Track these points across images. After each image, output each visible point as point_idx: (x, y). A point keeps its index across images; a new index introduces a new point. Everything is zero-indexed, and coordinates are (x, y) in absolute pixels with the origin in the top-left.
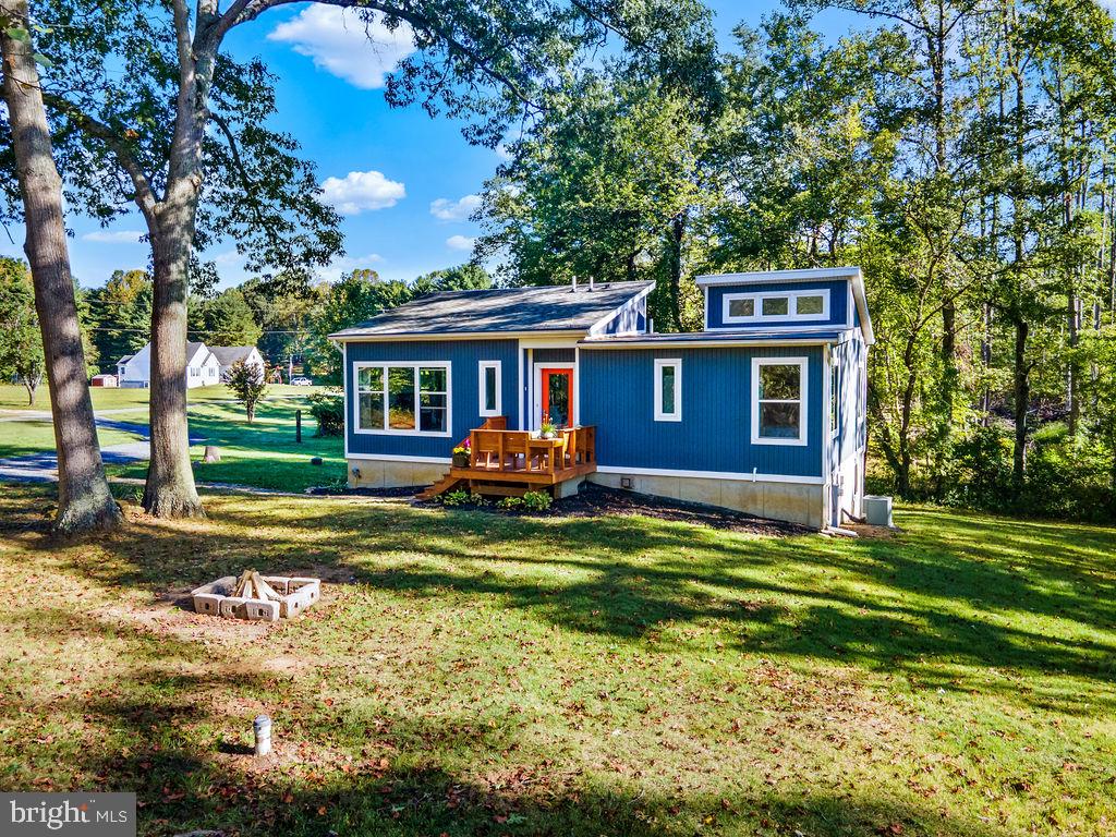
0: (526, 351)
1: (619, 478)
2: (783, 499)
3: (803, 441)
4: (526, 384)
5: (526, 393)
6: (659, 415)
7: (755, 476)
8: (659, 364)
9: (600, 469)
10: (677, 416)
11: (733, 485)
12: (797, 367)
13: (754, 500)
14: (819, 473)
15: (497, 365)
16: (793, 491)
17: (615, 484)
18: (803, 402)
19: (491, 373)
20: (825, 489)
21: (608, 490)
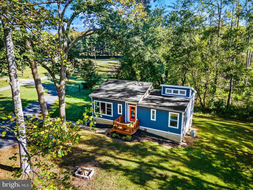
0: (127, 103)
1: (144, 129)
2: (174, 137)
3: (178, 128)
4: (127, 109)
5: (127, 111)
6: (152, 119)
7: (169, 132)
8: (152, 110)
9: (140, 127)
10: (155, 120)
11: (165, 133)
12: (177, 115)
13: (168, 136)
14: (180, 134)
15: (121, 105)
16: (176, 136)
17: (143, 130)
18: (178, 121)
19: (120, 106)
20: (181, 136)
21: (142, 130)
